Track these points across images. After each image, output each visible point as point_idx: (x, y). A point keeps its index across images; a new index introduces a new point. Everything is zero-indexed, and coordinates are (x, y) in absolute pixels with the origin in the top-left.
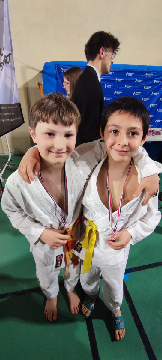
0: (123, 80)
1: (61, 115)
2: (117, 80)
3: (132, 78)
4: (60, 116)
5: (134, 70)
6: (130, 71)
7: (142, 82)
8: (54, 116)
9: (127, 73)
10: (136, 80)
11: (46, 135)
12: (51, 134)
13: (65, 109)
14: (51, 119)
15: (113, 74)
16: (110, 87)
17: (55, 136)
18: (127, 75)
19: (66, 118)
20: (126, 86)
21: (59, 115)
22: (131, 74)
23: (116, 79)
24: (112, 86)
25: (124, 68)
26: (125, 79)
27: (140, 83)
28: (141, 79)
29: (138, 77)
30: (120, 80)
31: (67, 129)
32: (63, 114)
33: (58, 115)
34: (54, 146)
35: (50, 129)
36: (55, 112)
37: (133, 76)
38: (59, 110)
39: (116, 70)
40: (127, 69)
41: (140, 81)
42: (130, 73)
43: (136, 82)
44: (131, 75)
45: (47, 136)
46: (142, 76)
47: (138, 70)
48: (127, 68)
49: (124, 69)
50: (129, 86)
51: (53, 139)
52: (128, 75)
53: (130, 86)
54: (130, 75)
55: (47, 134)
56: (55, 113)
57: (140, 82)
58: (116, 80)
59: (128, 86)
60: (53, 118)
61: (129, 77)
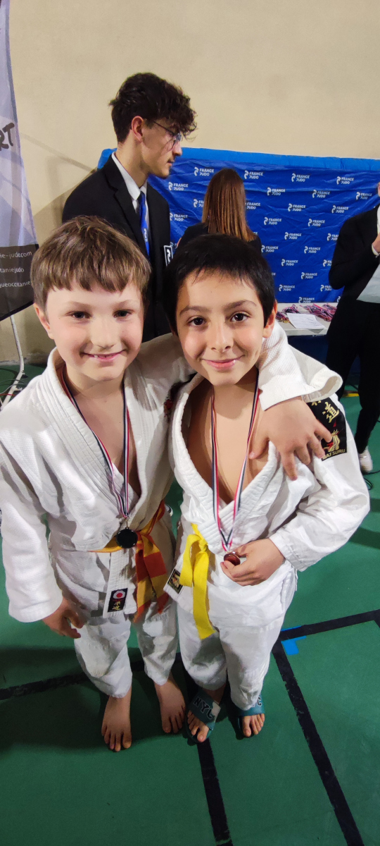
0: (284, 191)
1: (96, 265)
2: (269, 190)
3: (304, 187)
4: (94, 270)
5: (310, 168)
6: (300, 171)
7: (327, 196)
8: (80, 270)
9: (293, 174)
10: (313, 192)
11: (70, 317)
12: (81, 314)
13: (104, 252)
14: (74, 280)
15: (260, 177)
16: (254, 208)
17: (91, 319)
18: (293, 181)
19: (109, 275)
20: (290, 204)
21: (93, 267)
22: (302, 178)
23: (269, 188)
24: (259, 204)
25: (288, 164)
26: (288, 190)
27: (323, 199)
28: (327, 189)
29: (317, 185)
30: (277, 191)
31: (116, 298)
32: (102, 264)
33: (88, 268)
34: (90, 342)
35: (77, 304)
36: (83, 260)
37: (306, 183)
38: (90, 256)
39: (267, 169)
40: (294, 167)
41: (322, 195)
42: (299, 176)
43: (313, 197)
44: (304, 180)
45: (73, 319)
46: (328, 182)
47: (317, 168)
48: (294, 164)
49: (286, 167)
50: (298, 206)
51: (87, 325)
52: (295, 179)
53: (301, 206)
54: (301, 180)
55: (72, 315)
56: (82, 265)
57: (324, 196)
58: (268, 192)
59: (296, 206)
60: (80, 275)
61: (297, 184)
